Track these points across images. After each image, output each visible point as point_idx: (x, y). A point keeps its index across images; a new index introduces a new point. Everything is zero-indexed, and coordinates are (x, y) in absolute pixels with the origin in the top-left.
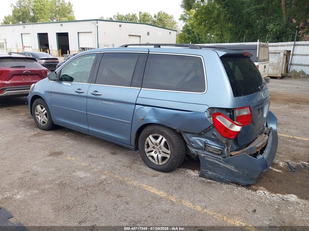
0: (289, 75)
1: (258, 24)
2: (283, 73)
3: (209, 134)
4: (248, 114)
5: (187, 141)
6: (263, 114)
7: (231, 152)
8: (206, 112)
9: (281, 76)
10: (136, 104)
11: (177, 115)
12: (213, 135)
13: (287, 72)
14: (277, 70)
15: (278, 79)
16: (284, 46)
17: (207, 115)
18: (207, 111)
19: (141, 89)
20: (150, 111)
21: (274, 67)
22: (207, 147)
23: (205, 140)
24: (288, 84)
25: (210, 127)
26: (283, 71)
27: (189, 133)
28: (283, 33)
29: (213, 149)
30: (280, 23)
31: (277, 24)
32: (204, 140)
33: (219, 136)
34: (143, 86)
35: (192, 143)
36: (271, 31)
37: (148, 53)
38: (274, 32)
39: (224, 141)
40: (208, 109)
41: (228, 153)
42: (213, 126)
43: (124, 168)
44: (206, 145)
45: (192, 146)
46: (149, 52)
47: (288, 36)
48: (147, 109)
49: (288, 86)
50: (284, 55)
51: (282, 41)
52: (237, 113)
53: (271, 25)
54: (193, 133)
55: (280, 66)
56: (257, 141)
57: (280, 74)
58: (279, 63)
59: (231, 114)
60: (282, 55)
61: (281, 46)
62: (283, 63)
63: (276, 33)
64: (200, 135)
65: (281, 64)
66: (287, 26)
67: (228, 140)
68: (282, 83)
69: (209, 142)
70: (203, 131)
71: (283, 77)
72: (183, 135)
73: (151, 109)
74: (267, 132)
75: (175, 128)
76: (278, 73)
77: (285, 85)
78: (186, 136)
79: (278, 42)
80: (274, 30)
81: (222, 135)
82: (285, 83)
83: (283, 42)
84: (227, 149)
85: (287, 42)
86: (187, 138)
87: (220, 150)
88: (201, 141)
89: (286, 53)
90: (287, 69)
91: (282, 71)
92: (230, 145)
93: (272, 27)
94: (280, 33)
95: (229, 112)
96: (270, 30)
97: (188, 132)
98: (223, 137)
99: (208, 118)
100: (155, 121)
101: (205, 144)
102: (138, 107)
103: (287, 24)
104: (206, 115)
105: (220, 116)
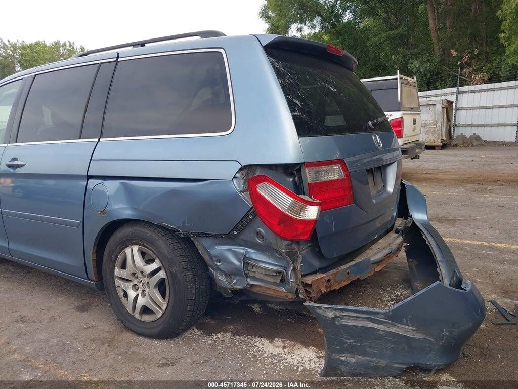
0: (454, 143)
1: (395, 63)
2: (444, 138)
3: (248, 235)
4: (341, 178)
5: (206, 258)
6: (385, 186)
7: (303, 276)
8: (235, 177)
9: (441, 144)
10: (89, 177)
11: (174, 192)
12: (258, 234)
13: (450, 138)
14: (433, 134)
15: (438, 149)
16: (440, 95)
17: (239, 187)
18: (237, 175)
19: (99, 141)
20: (118, 191)
21: (428, 129)
22: (250, 268)
23: (243, 251)
24: (456, 155)
25: (247, 215)
26: (444, 137)
27: (207, 236)
28: (438, 74)
29: (264, 272)
30: (429, 58)
31: (426, 60)
32: (241, 250)
33: (271, 238)
34: (103, 135)
35: (218, 261)
36: (417, 72)
37: (115, 59)
38: (421, 73)
39: (283, 246)
40: (241, 169)
41: (296, 277)
42: (254, 212)
43: (94, 346)
44: (248, 264)
45: (218, 269)
46: (118, 57)
47: (445, 79)
48: (111, 187)
49: (456, 159)
50: (443, 108)
51: (436, 88)
52: (309, 175)
53: (416, 62)
54: (215, 236)
55: (438, 128)
56: (375, 247)
57: (439, 140)
58: (435, 123)
59: (297, 179)
60: (439, 108)
61: (436, 96)
62: (442, 122)
63: (425, 75)
64: (229, 238)
65: (439, 124)
66: (442, 62)
67: (294, 246)
68: (445, 155)
69: (253, 254)
70: (235, 228)
71: (444, 146)
72: (196, 243)
73: (119, 185)
74: (399, 228)
75: (173, 227)
76: (436, 140)
77: (450, 158)
78: (202, 244)
79: (429, 90)
80: (422, 70)
81: (278, 234)
82: (449, 155)
83: (438, 89)
84: (294, 269)
85: (445, 88)
86: (204, 248)
87: (280, 273)
88: (235, 254)
89: (445, 105)
90: (450, 134)
91: (442, 136)
92: (298, 257)
93: (417, 66)
94: (432, 76)
95: (292, 174)
96: (415, 70)
97: (202, 234)
98: (278, 238)
99: (243, 192)
100: (127, 213)
101: (246, 260)
102: (92, 183)
103: (442, 60)
104: (237, 186)
105: (266, 185)
